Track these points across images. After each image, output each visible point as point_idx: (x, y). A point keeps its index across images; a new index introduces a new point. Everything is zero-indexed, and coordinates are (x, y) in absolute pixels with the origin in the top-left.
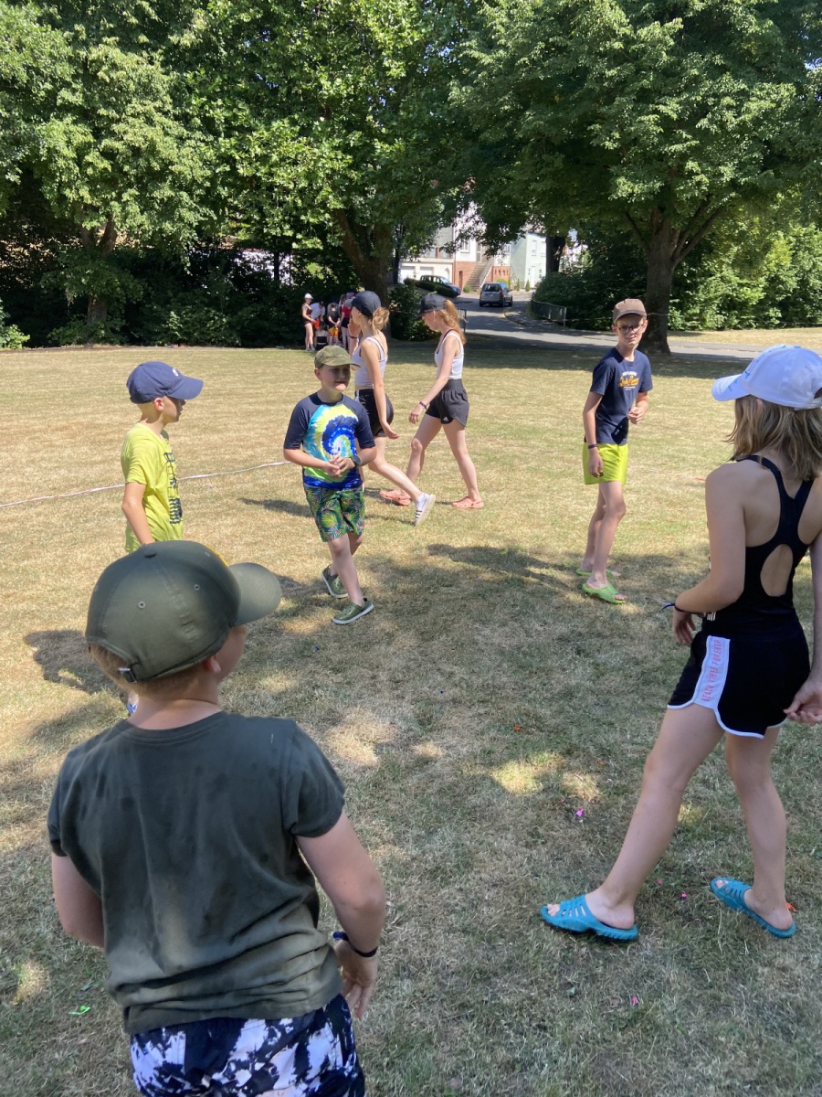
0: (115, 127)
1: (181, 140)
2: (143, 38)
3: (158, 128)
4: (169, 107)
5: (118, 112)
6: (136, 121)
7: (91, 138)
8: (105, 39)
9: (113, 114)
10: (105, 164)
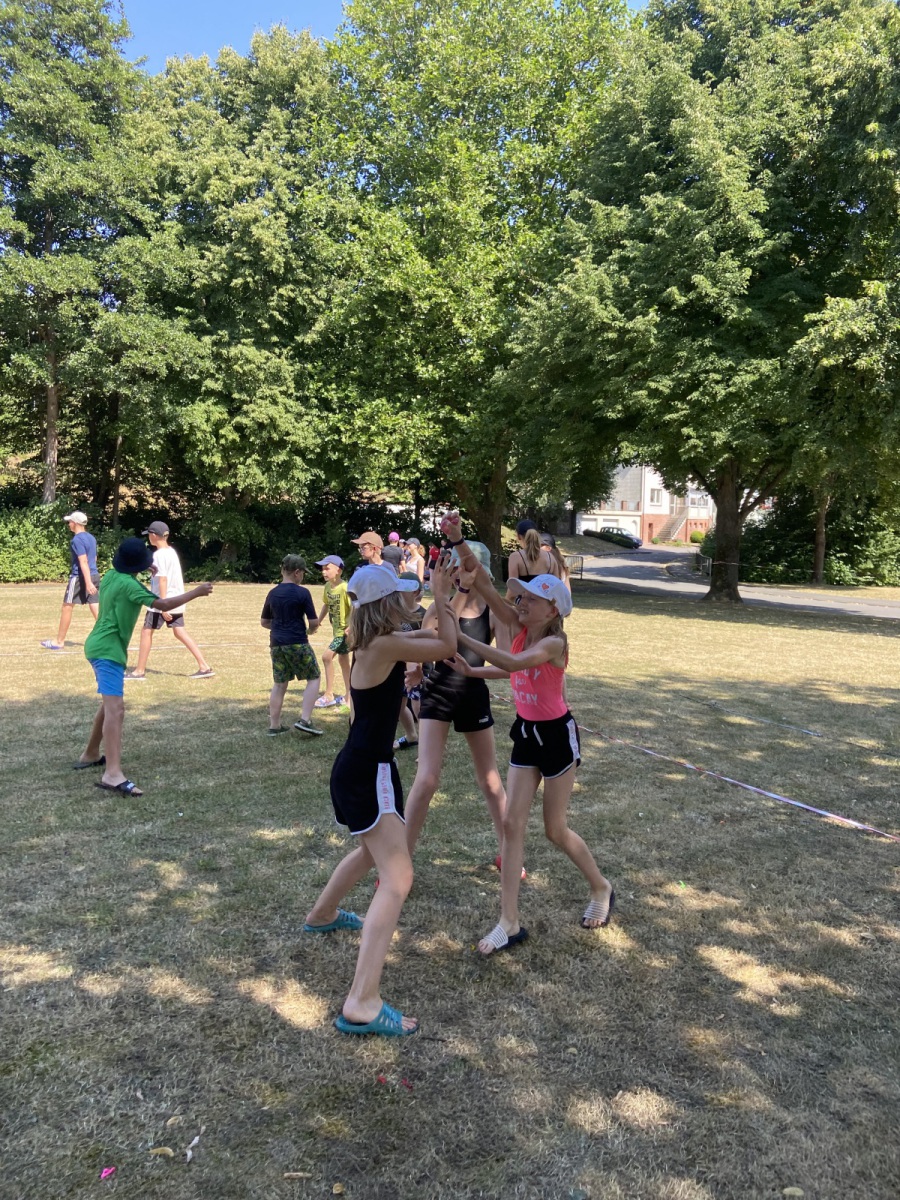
0: (245, 407)
1: (299, 416)
2: (275, 339)
4: (292, 391)
5: (249, 395)
6: (263, 403)
7: (226, 416)
8: (243, 340)
9: (244, 397)
10: (235, 436)
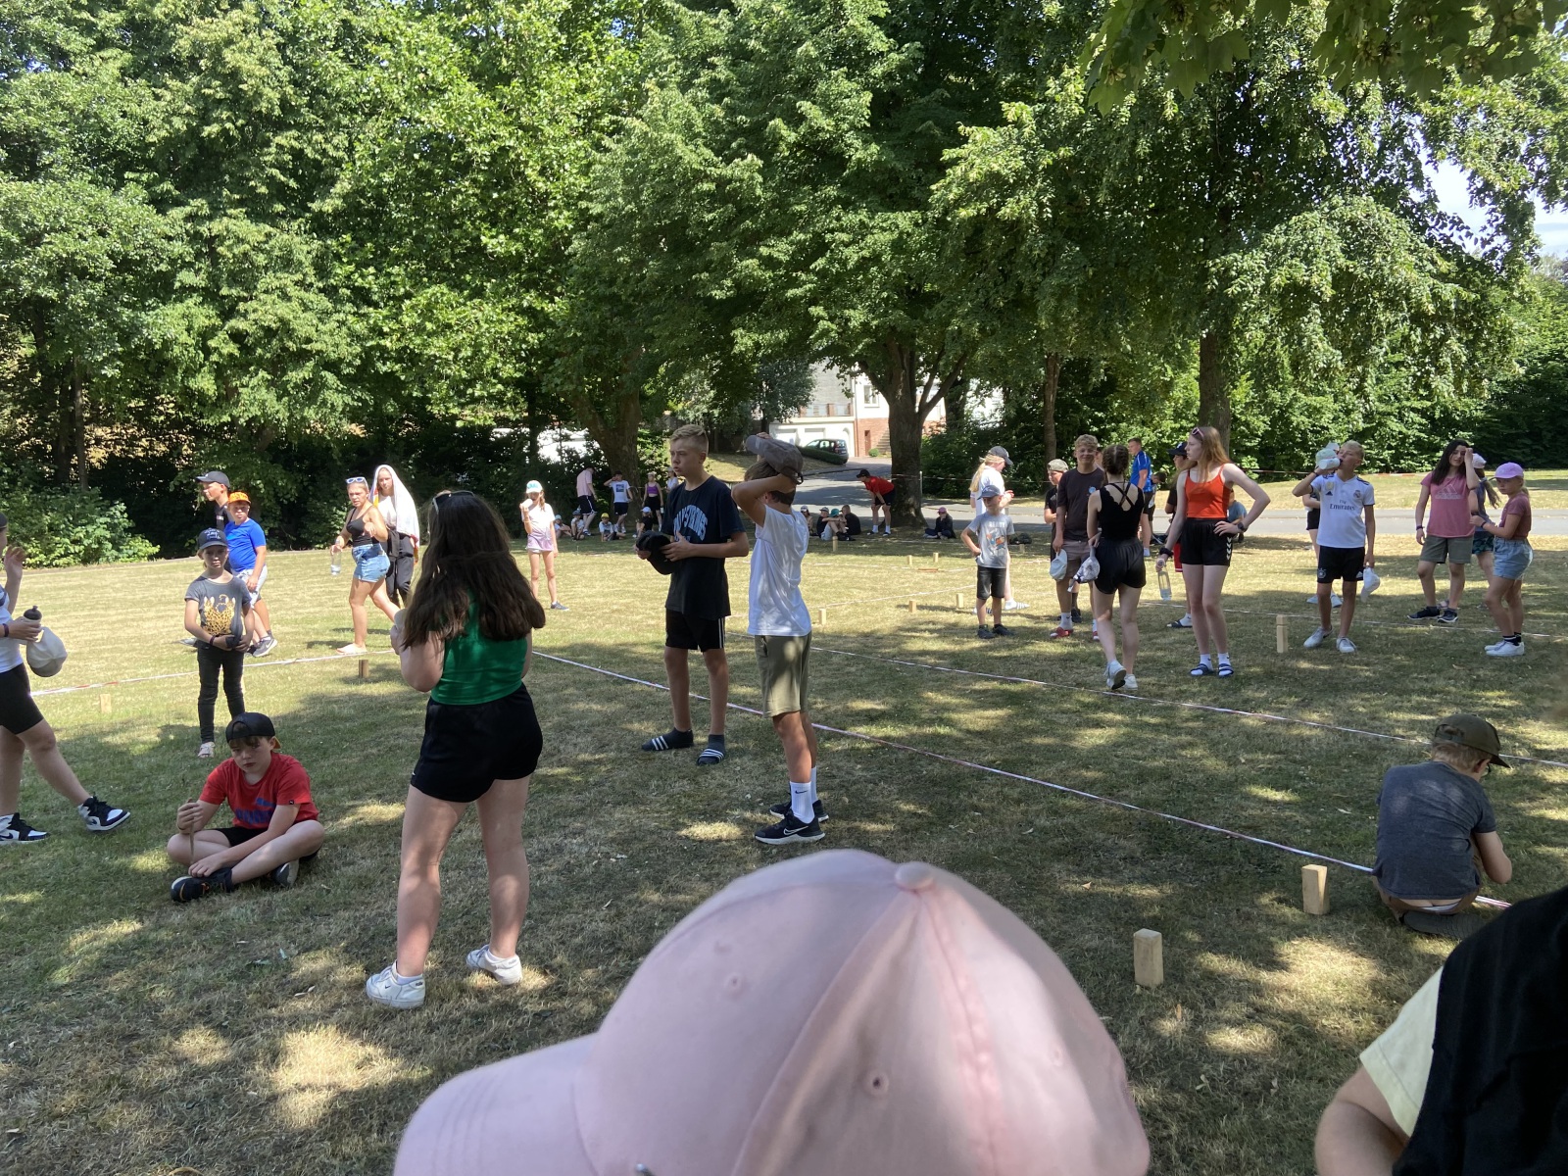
0: (241, 306)
2: (279, 208)
3: (295, 303)
5: (247, 290)
6: (269, 298)
7: (216, 320)
8: (229, 212)
9: (240, 292)
10: (232, 348)
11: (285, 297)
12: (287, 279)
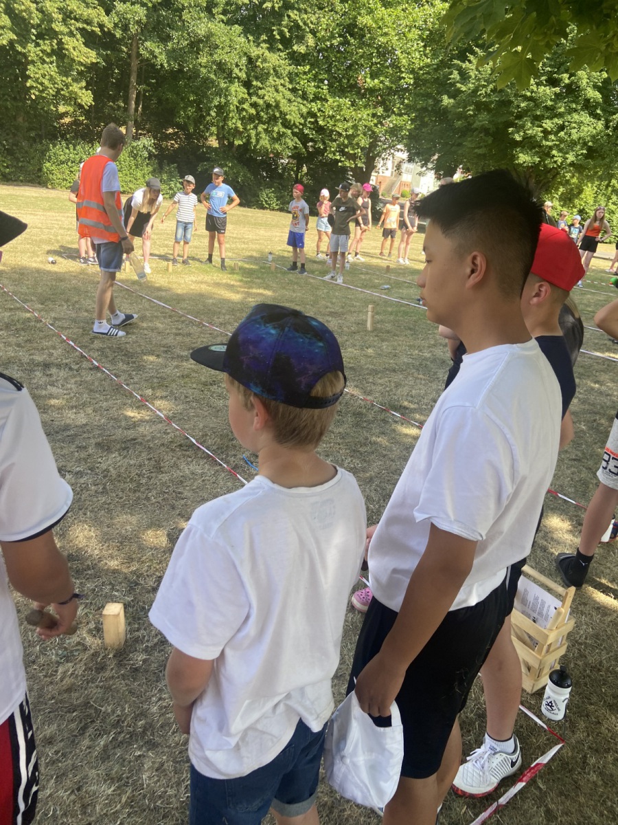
1: (291, 102)
2: (280, 46)
3: (281, 94)
4: (286, 83)
6: (270, 89)
8: (262, 45)
10: (252, 110)
11: (277, 91)
12: (279, 82)
